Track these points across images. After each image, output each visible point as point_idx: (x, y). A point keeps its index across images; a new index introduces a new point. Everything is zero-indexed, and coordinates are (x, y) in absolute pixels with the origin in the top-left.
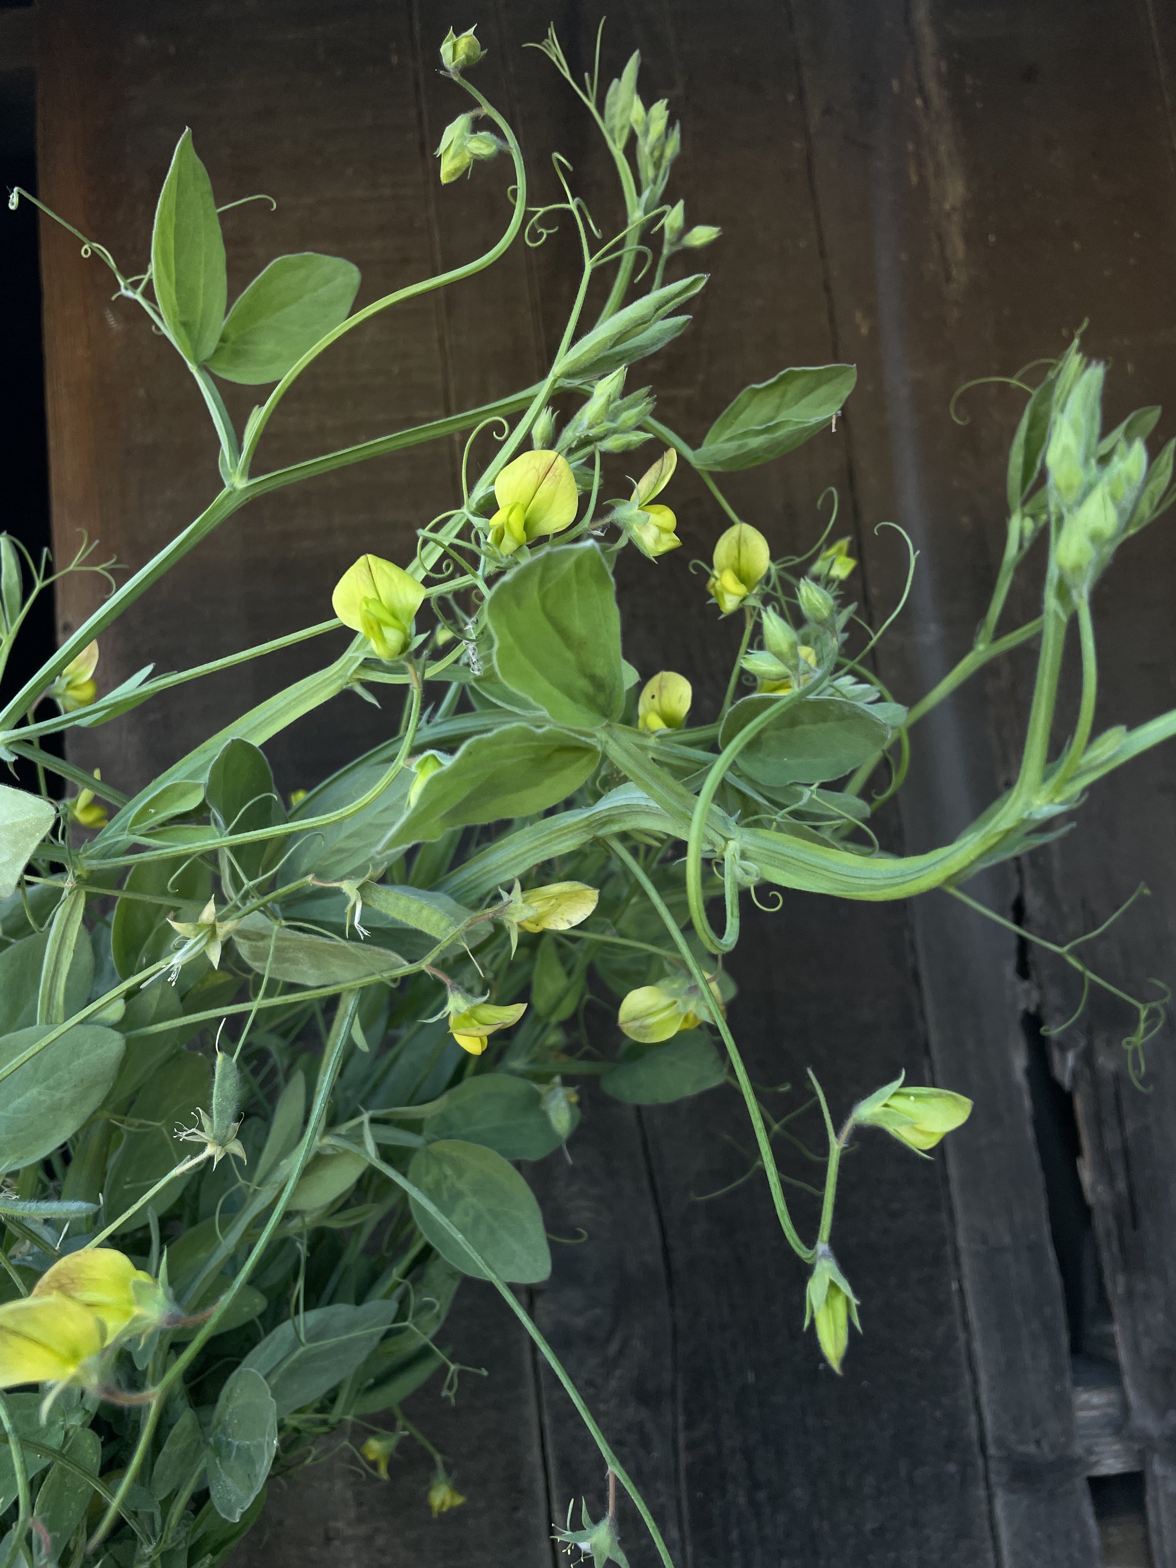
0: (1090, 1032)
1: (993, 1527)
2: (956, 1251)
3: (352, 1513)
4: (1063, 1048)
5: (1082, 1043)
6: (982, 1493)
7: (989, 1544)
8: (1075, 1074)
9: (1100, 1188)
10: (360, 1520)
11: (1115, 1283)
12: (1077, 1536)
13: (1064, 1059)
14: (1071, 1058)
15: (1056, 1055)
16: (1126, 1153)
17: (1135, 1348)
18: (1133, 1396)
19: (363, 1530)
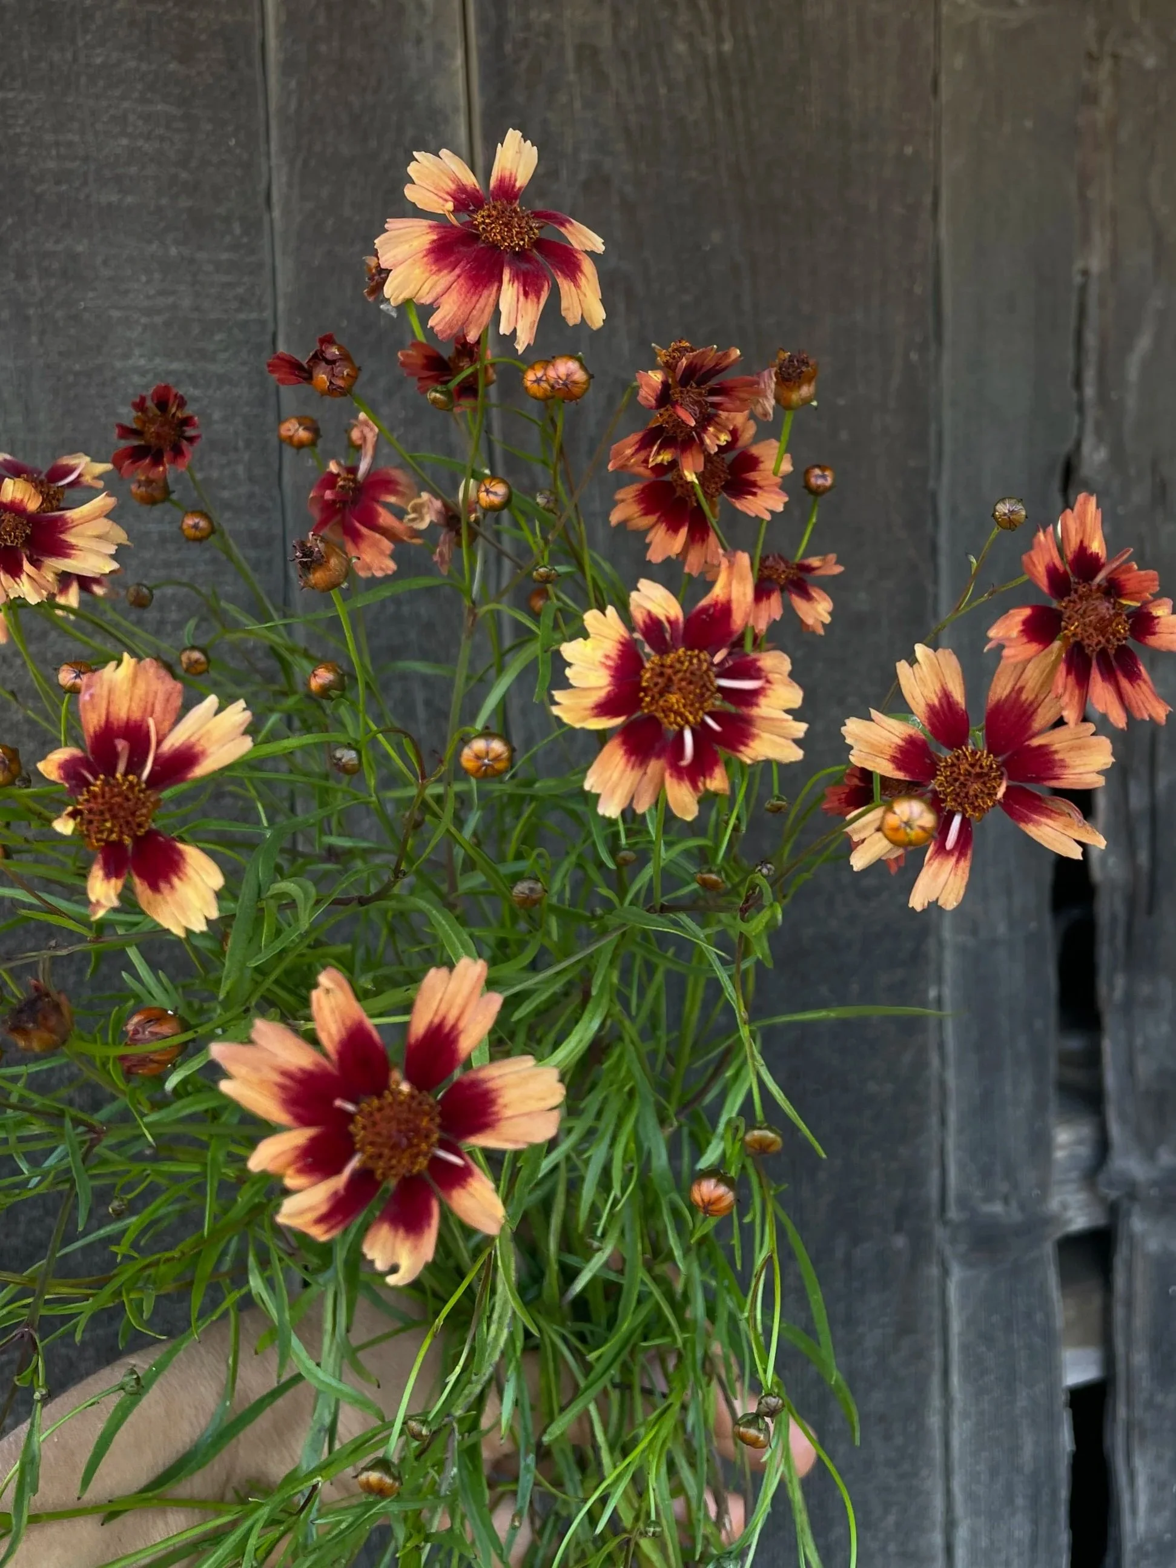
1: (945, 1312)
2: (940, 944)
6: (934, 1271)
7: (936, 1338)
9: (1111, 861)
11: (1111, 987)
12: (1039, 1317)
16: (1153, 812)
17: (1129, 1069)
18: (1115, 1130)
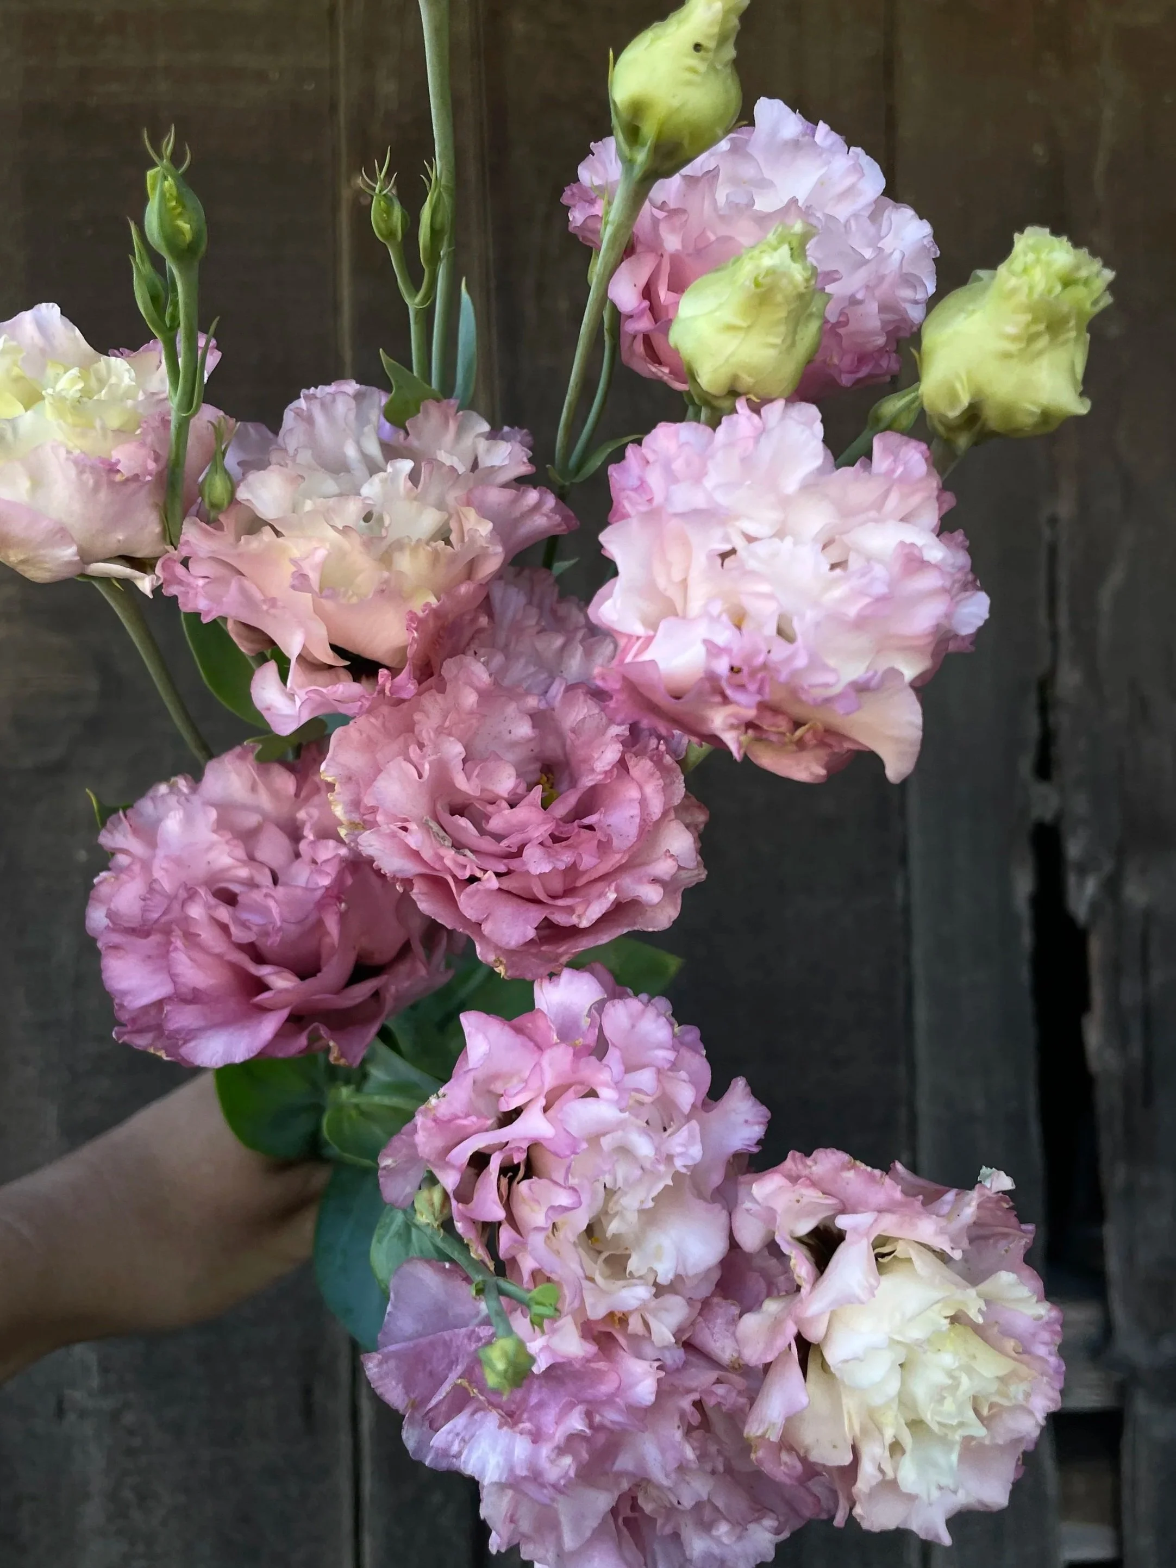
0: (1120, 853)
3: (95, 1382)
4: (1083, 870)
5: (1108, 866)
8: (1095, 908)
9: (1108, 1052)
10: (105, 1391)
13: (1081, 885)
14: (1091, 886)
15: (1072, 879)
17: (1129, 1258)
19: (107, 1404)
